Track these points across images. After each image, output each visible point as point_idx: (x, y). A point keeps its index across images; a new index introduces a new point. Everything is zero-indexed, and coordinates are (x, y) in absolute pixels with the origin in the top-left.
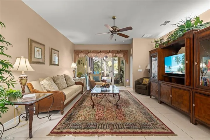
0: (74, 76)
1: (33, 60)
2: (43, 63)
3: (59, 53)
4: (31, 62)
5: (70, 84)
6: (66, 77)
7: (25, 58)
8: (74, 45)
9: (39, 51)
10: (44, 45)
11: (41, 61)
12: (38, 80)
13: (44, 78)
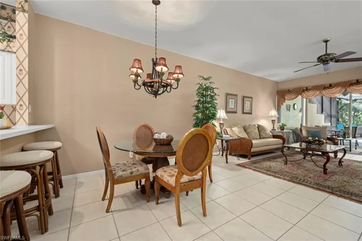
0: (274, 128)
1: (228, 110)
2: (236, 112)
3: (252, 100)
4: (227, 112)
5: (264, 136)
6: (259, 127)
7: (223, 109)
8: (277, 83)
9: (232, 101)
10: (237, 95)
11: (235, 110)
12: (231, 127)
13: (235, 125)
